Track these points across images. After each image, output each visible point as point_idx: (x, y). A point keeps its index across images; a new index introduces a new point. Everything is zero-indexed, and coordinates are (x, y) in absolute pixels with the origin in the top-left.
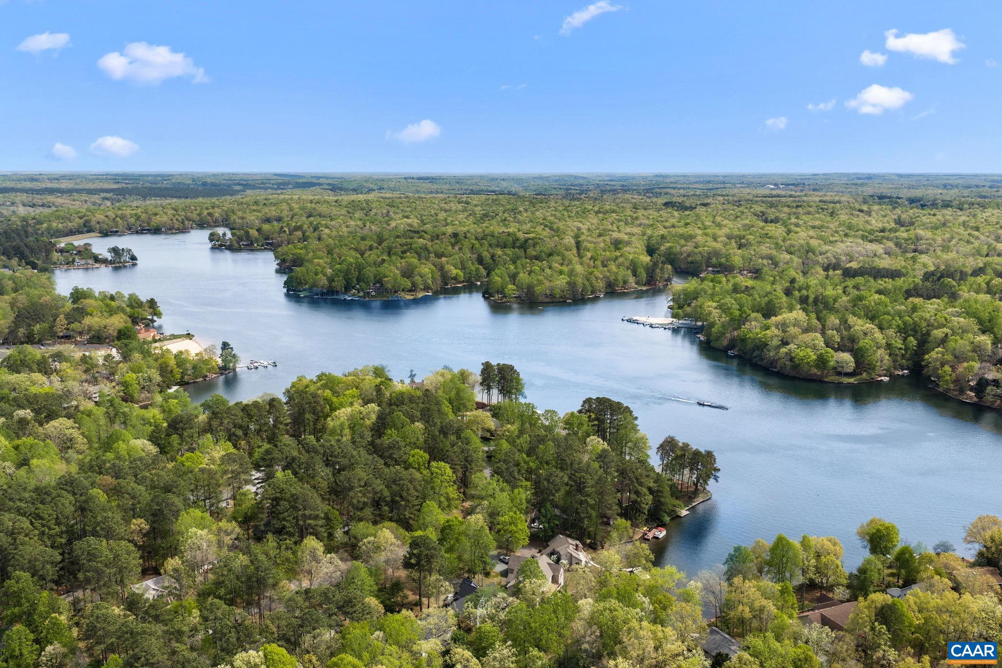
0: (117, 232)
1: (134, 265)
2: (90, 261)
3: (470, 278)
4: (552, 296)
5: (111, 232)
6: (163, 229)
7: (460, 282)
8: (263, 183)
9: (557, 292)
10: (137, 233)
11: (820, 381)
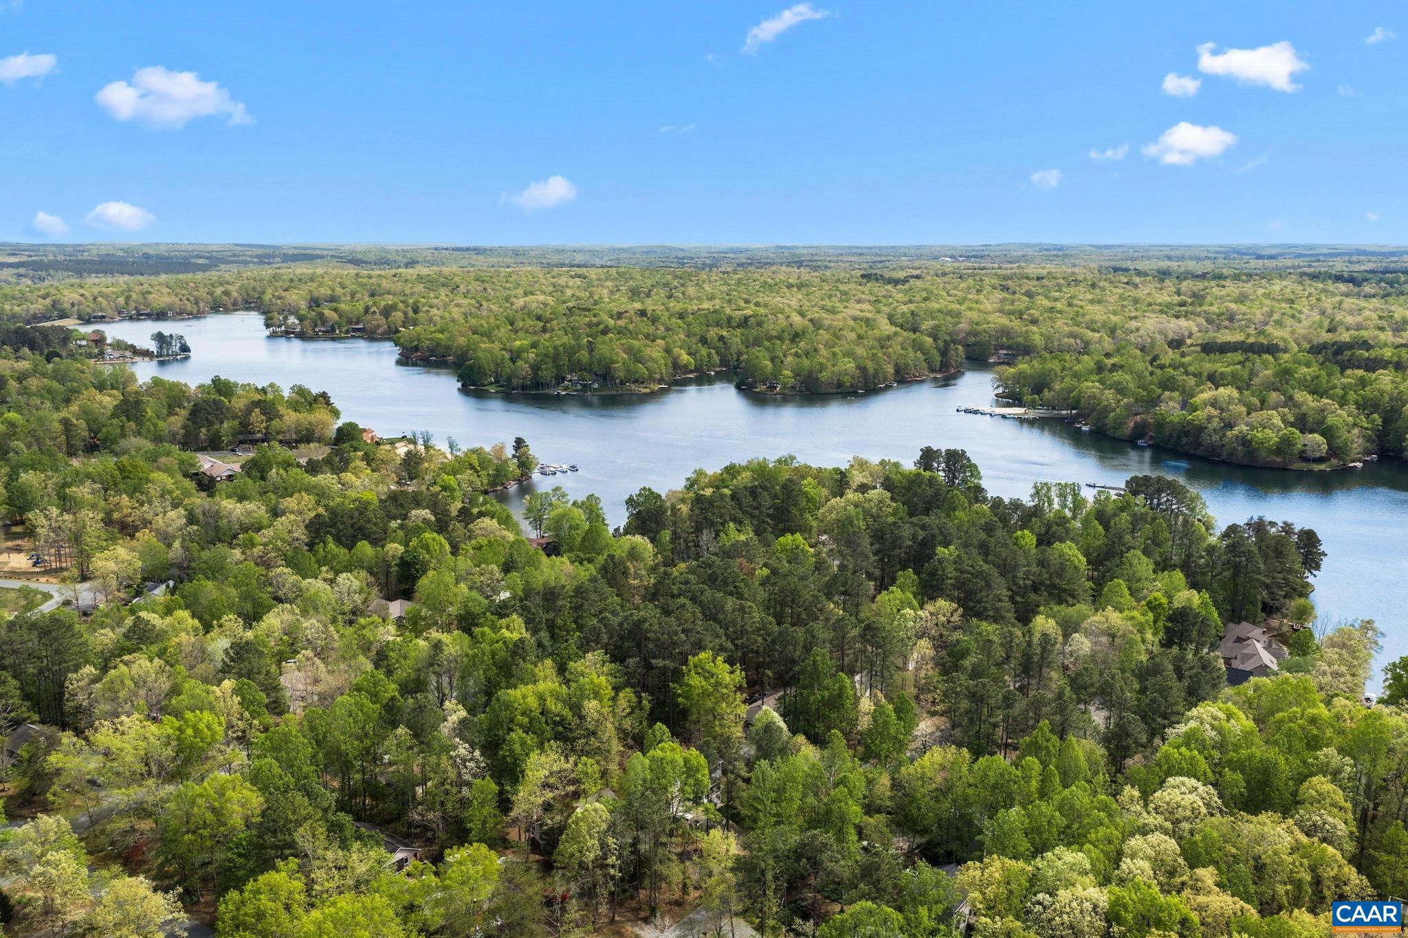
0: (103, 317)
1: (187, 358)
2: (128, 354)
3: (701, 366)
4: (840, 385)
5: (95, 317)
6: (170, 314)
7: (691, 372)
8: (234, 255)
9: (847, 380)
10: (131, 318)
11: (1284, 469)
